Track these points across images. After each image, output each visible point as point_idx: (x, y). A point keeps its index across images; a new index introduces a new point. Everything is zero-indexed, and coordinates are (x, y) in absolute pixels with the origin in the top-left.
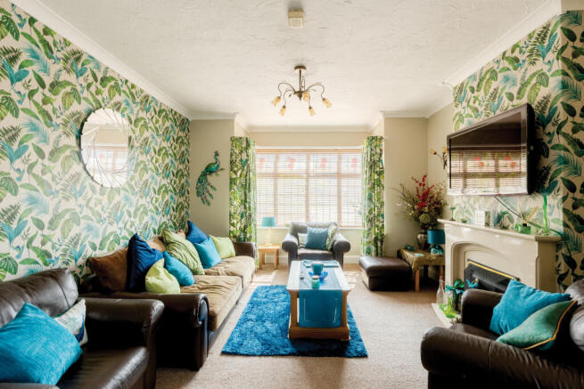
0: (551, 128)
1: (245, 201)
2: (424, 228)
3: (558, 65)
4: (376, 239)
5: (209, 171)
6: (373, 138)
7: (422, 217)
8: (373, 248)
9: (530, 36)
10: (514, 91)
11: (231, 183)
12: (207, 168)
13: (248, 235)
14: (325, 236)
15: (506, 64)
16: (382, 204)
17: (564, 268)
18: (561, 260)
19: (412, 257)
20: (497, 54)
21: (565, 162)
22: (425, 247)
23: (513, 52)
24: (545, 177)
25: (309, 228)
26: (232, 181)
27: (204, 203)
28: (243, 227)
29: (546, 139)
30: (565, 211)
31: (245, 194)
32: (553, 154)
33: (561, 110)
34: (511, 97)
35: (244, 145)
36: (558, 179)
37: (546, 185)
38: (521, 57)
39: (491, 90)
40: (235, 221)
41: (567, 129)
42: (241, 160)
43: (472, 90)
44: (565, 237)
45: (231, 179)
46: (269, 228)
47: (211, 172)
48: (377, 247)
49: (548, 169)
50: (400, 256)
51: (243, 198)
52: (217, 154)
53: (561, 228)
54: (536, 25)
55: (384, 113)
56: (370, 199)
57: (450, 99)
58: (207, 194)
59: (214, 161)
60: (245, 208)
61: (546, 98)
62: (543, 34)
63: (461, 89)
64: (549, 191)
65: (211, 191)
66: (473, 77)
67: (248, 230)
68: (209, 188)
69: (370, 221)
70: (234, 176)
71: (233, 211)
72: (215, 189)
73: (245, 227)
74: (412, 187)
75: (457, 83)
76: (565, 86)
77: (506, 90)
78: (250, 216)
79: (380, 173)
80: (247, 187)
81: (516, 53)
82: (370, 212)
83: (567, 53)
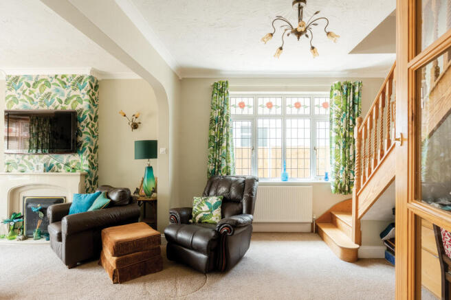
0: (83, 123)
3: (87, 97)
9: (73, 76)
10: (63, 99)
15: (57, 82)
17: (88, 185)
18: (88, 182)
20: (53, 73)
21: (89, 140)
23: (62, 78)
24: (80, 146)
29: (81, 128)
30: (89, 161)
32: (84, 136)
33: (88, 117)
34: (61, 102)
36: (87, 147)
37: (81, 149)
38: (68, 84)
39: (46, 92)
41: (90, 125)
43: (28, 85)
44: (89, 172)
49: (82, 142)
53: (88, 169)
54: (79, 73)
61: (82, 110)
62: (80, 79)
63: (16, 79)
64: (82, 152)
66: (30, 77)
75: (14, 73)
76: (90, 107)
77: (58, 96)
81: (65, 80)
83: (91, 93)
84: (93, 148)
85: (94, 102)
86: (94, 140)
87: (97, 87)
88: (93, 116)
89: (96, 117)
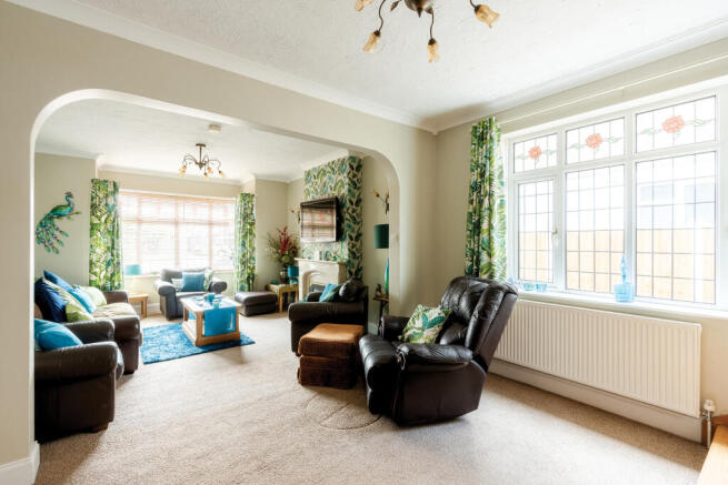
0: (345, 210)
1: (112, 248)
2: (285, 266)
3: (347, 180)
4: (248, 278)
5: (56, 213)
6: (246, 195)
7: (283, 259)
8: (246, 286)
9: (339, 160)
10: (333, 186)
11: (92, 229)
12: (54, 210)
13: (116, 284)
14: (201, 279)
15: (329, 169)
16: (253, 249)
19: (276, 288)
20: (326, 162)
21: (350, 226)
22: (286, 281)
23: (332, 164)
24: (342, 234)
25: (184, 274)
26: (93, 227)
27: (49, 251)
28: (109, 275)
29: (343, 215)
30: (349, 249)
31: (113, 241)
32: (346, 222)
33: (348, 201)
34: (332, 189)
35: (111, 189)
36: (347, 234)
37: (342, 237)
38: (335, 169)
39: (323, 181)
40: (97, 270)
41: (350, 211)
42: (106, 205)
43: (315, 177)
44: (349, 261)
45: (92, 224)
46: (134, 276)
47: (60, 216)
48: (249, 284)
49: (344, 229)
50: (267, 288)
51: (110, 245)
52: (69, 195)
53: (347, 257)
54: (342, 157)
55: (256, 175)
56: (243, 245)
57: (303, 176)
58: (54, 242)
59: (66, 203)
60: (112, 255)
61: (343, 195)
62: (343, 162)
63: (308, 173)
64: (344, 240)
65: (60, 237)
66: (314, 169)
67: (115, 278)
68: (57, 233)
69: (243, 263)
70: (96, 221)
71: (95, 259)
72: (67, 235)
73: (112, 275)
74: (276, 236)
75: (307, 169)
76: (349, 191)
77: (329, 184)
78: (118, 263)
79: (252, 224)
80: (114, 233)
81: (333, 166)
82: (244, 256)
83: (351, 175)
84: (354, 235)
85: (355, 184)
86: (356, 227)
87: (359, 168)
88: (354, 200)
89: (359, 202)
